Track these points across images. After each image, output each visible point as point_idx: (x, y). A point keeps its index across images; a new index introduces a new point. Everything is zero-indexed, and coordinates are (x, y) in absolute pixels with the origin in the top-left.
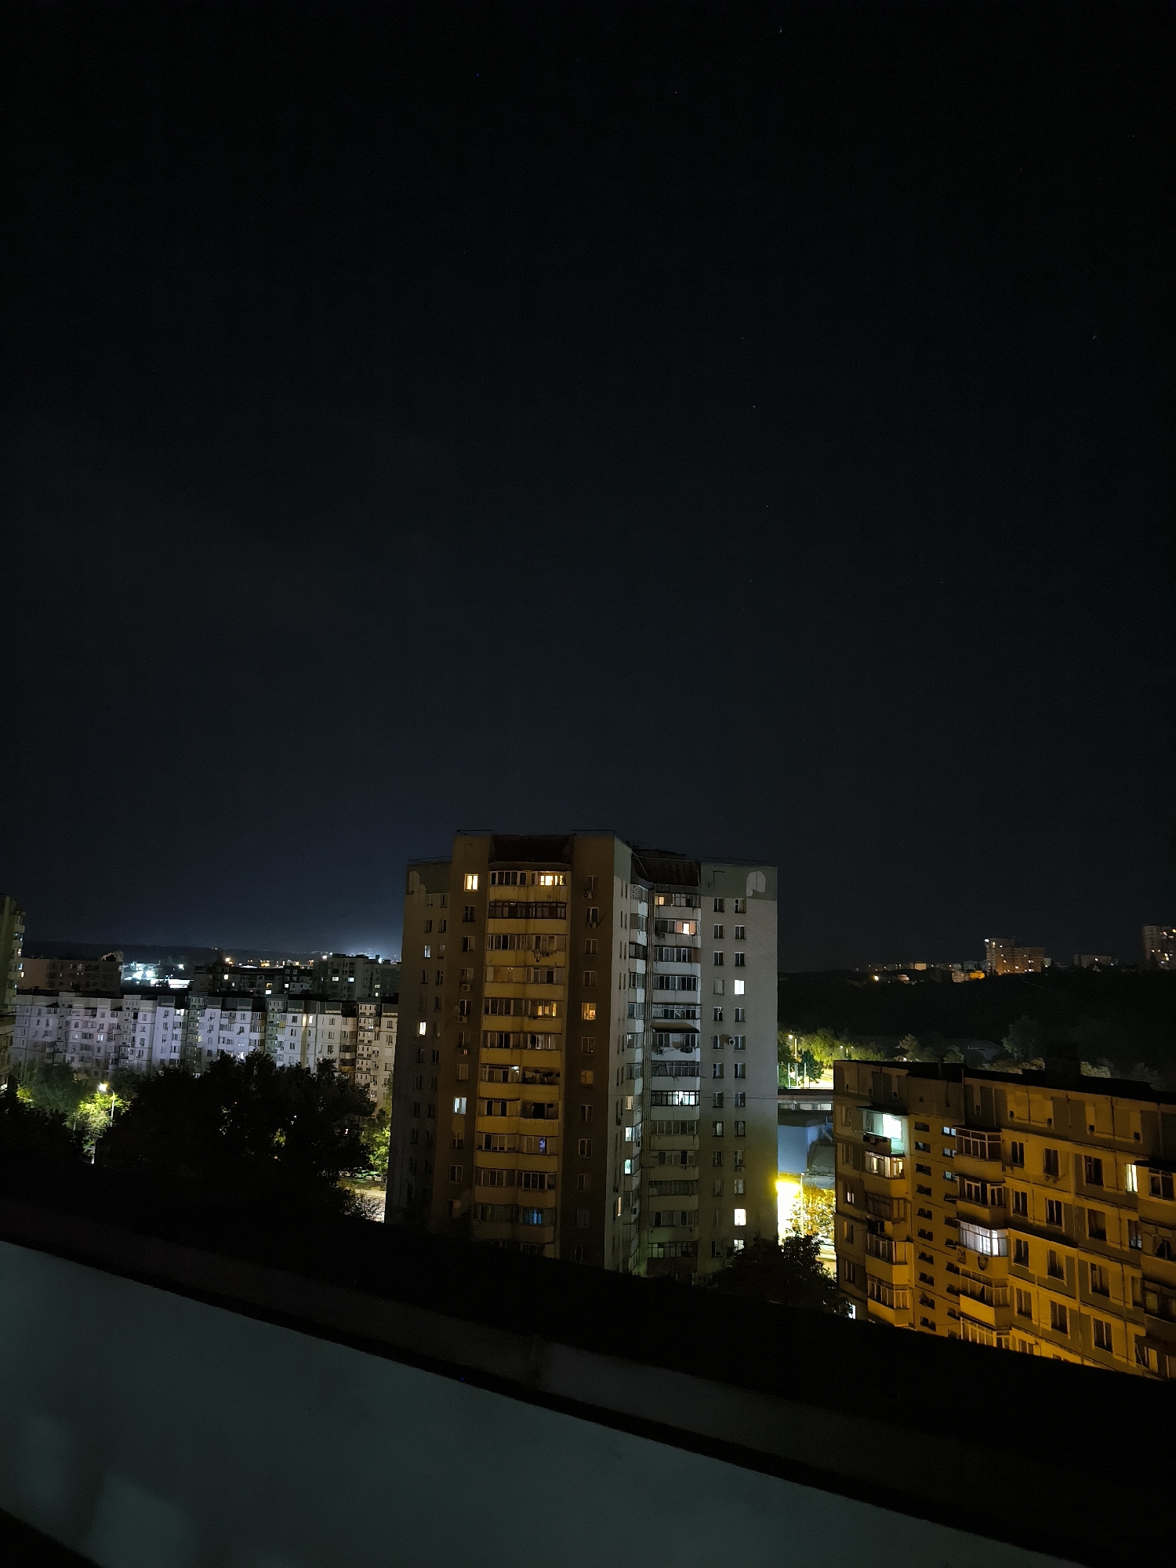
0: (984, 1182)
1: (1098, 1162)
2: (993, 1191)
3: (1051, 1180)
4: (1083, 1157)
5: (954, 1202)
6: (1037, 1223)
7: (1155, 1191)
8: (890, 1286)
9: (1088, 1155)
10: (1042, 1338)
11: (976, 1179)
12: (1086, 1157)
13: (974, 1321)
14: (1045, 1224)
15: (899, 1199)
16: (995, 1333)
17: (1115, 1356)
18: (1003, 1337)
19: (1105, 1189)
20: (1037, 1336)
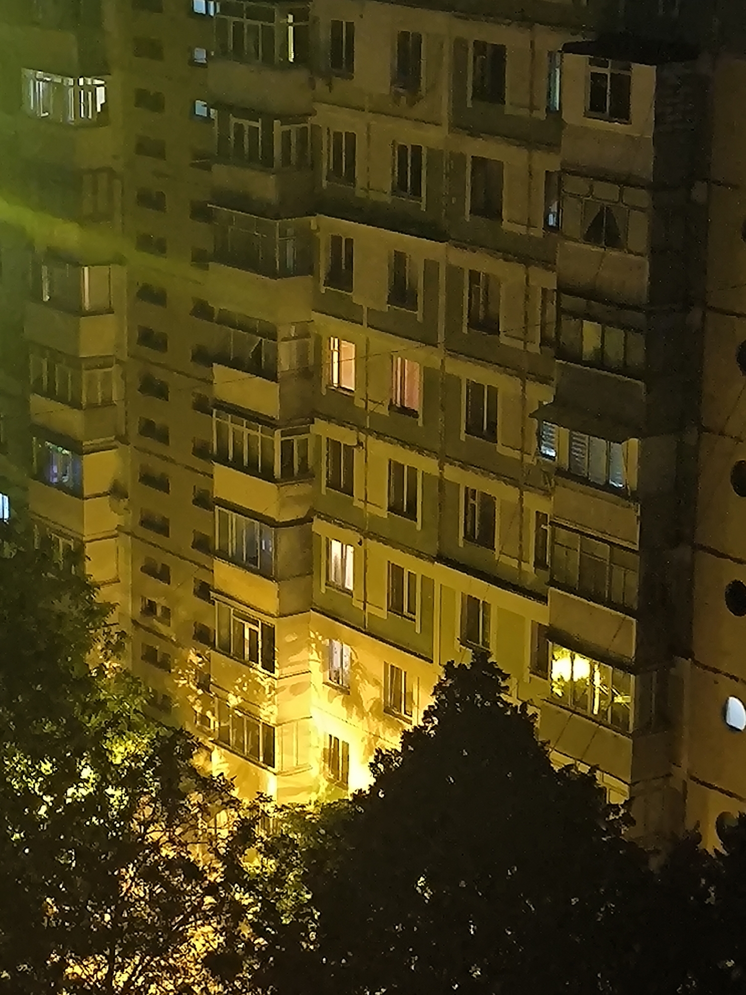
0: (268, 118)
1: (499, 53)
2: (286, 136)
3: (404, 99)
4: (471, 44)
5: (208, 168)
6: (373, 196)
7: (596, 107)
8: (76, 362)
9: (481, 37)
10: (369, 432)
11: (250, 113)
12: (476, 42)
13: (238, 412)
14: (387, 199)
15: (95, 172)
16: (278, 432)
17: (500, 449)
18: (295, 439)
19: (508, 109)
20: (361, 428)
